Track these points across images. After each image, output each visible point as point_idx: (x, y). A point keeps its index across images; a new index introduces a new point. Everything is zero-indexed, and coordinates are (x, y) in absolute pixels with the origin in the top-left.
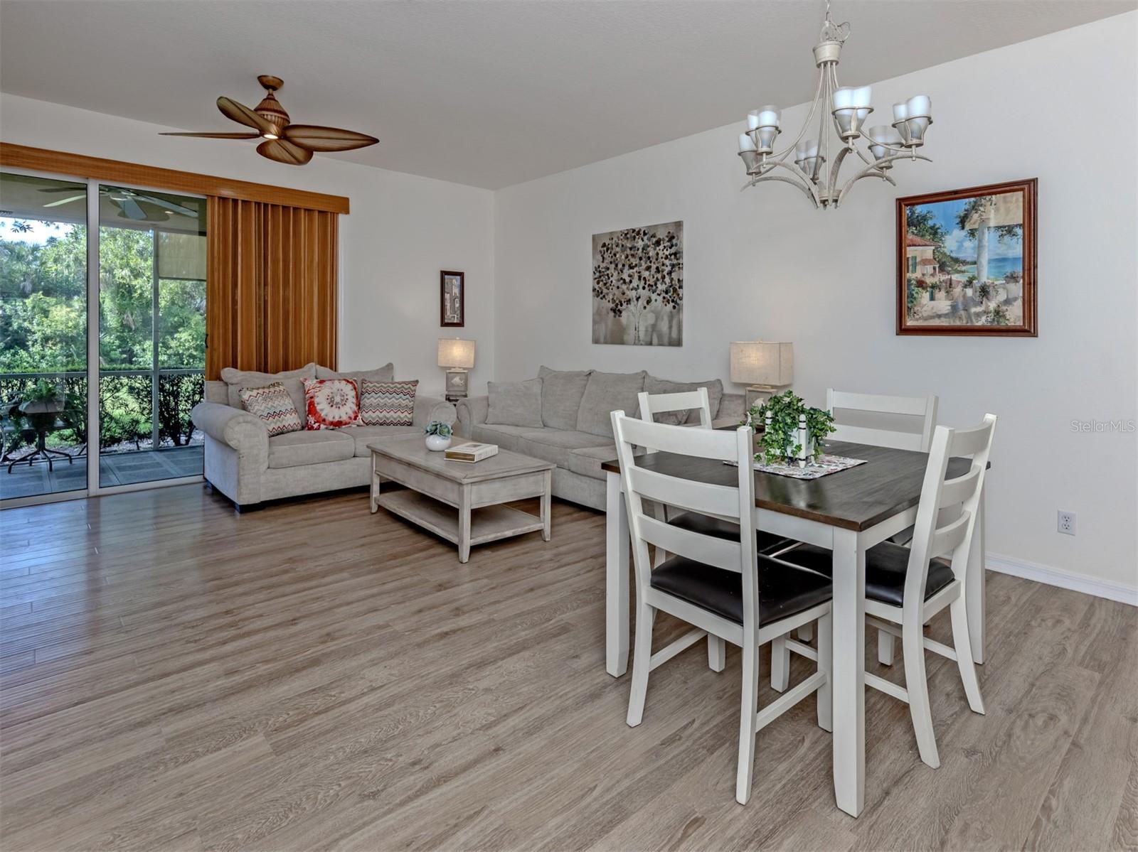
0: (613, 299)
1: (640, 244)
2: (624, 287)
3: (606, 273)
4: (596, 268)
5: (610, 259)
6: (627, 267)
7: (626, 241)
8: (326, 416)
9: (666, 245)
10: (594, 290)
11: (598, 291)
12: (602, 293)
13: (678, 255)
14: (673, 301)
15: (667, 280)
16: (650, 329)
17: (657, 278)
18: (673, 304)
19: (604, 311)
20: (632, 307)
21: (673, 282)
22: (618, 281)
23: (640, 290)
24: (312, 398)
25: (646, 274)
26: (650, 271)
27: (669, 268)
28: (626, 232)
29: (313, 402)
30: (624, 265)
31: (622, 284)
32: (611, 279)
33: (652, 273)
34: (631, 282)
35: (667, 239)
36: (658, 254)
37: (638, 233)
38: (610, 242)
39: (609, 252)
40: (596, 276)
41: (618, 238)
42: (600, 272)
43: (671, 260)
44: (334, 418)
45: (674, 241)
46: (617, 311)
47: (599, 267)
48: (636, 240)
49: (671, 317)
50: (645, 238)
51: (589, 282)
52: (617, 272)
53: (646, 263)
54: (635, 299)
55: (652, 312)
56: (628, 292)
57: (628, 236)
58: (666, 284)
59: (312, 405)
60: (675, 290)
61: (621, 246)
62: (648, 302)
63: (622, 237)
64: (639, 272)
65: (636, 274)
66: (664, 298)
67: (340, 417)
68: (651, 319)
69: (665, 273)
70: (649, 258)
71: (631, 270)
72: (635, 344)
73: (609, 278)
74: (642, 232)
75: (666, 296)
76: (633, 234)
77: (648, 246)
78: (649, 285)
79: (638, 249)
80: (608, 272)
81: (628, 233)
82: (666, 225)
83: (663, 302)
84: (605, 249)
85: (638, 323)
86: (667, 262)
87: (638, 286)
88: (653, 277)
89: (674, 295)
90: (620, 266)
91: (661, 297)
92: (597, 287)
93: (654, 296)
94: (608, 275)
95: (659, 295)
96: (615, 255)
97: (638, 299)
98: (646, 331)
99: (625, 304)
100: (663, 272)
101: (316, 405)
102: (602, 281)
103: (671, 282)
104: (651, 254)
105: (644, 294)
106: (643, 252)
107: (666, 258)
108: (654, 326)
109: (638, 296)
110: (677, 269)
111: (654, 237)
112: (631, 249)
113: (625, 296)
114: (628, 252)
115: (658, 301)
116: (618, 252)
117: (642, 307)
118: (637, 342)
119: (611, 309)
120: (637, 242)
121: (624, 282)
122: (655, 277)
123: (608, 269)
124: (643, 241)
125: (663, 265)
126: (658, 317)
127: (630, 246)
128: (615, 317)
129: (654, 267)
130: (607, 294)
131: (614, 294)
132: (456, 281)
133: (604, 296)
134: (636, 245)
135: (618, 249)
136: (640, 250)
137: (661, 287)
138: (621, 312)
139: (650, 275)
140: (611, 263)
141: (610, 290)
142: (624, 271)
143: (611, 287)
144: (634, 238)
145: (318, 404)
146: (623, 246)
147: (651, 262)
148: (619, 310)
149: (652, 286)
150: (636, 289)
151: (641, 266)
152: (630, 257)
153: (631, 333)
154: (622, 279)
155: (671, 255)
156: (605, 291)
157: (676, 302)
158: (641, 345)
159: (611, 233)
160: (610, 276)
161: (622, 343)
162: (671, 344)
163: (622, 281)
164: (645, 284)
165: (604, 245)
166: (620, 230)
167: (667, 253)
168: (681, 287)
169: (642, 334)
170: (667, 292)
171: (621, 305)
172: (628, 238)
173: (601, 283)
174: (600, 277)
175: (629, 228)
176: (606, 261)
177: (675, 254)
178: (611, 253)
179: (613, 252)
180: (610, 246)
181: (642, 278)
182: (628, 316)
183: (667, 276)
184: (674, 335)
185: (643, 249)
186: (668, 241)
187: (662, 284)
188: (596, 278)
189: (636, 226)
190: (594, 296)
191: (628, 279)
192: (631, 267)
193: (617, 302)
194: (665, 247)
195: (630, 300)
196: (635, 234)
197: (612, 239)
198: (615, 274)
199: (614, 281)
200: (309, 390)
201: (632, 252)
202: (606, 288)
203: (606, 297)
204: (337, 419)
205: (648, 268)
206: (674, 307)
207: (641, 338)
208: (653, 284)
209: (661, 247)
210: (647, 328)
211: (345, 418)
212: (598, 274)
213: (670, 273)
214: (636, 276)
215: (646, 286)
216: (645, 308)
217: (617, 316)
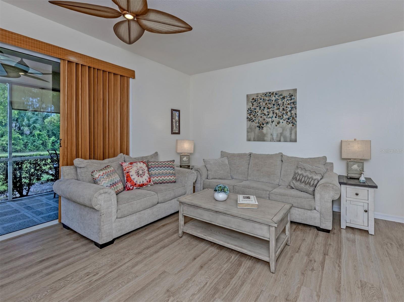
0: (258, 122)
1: (274, 98)
2: (265, 117)
3: (254, 111)
4: (248, 109)
5: (257, 105)
6: (266, 108)
7: (265, 97)
8: (136, 182)
9: (288, 99)
10: (248, 118)
11: (250, 119)
12: (252, 119)
13: (295, 103)
14: (292, 123)
15: (289, 114)
16: (279, 135)
17: (283, 113)
18: (292, 124)
19: (253, 127)
20: (269, 125)
21: (292, 115)
22: (261, 114)
23: (274, 118)
24: (128, 172)
25: (277, 111)
26: (279, 110)
27: (290, 109)
28: (266, 93)
29: (129, 174)
30: (264, 108)
31: (263, 115)
32: (257, 113)
33: (280, 111)
34: (268, 115)
35: (289, 96)
36: (283, 103)
37: (273, 94)
38: (256, 98)
39: (256, 102)
40: (249, 112)
41: (261, 96)
42: (251, 110)
43: (291, 105)
44: (140, 182)
45: (293, 97)
46: (260, 127)
47: (250, 108)
48: (271, 97)
49: (291, 130)
50: (276, 96)
51: (245, 114)
52: (260, 111)
53: (277, 107)
54: (271, 122)
55: (281, 127)
56: (267, 119)
57: (267, 95)
58: (288, 115)
59: (128, 177)
60: (293, 118)
61: (263, 99)
62: (278, 123)
63: (263, 96)
64: (273, 111)
65: (271, 111)
66: (287, 121)
67: (143, 182)
68: (280, 130)
69: (288, 111)
70: (278, 104)
71: (269, 110)
72: (271, 141)
73: (256, 113)
74: (274, 94)
75: (288, 121)
76: (270, 94)
77: (278, 100)
78: (279, 116)
79: (272, 101)
80: (255, 110)
81: (267, 94)
82: (288, 90)
83: (287, 123)
84: (254, 100)
85: (273, 132)
86: (289, 106)
87: (272, 116)
88: (281, 113)
89: (292, 121)
90: (262, 108)
91: (286, 121)
92: (249, 117)
93: (281, 121)
94: (255, 112)
95: (285, 120)
96: (259, 103)
97: (272, 122)
98: (277, 136)
99: (265, 125)
100: (286, 110)
101: (131, 176)
102: (252, 114)
103: (291, 115)
104: (279, 103)
105: (277, 119)
106: (275, 102)
107: (289, 104)
108: (281, 134)
109: (272, 121)
110: (294, 109)
111: (281, 96)
112: (268, 101)
113: (265, 121)
114: (267, 102)
115: (283, 123)
116: (261, 102)
117: (275, 125)
118: (272, 140)
119: (257, 126)
120: (272, 98)
121: (265, 115)
122: (282, 112)
123: (256, 109)
124: (275, 97)
125: (287, 107)
126: (284, 129)
127: (268, 99)
128: (259, 130)
129: (281, 108)
130: (255, 120)
131: (259, 120)
132: (177, 114)
133: (253, 121)
134: (271, 99)
135: (261, 101)
136: (274, 101)
137: (285, 117)
138: (263, 128)
139: (279, 112)
140: (257, 106)
141: (257, 118)
142: (265, 110)
143: (257, 117)
144: (270, 96)
145: (132, 176)
146: (264, 99)
147: (279, 106)
148: (262, 127)
149: (280, 116)
150: (271, 118)
151: (274, 108)
152: (268, 104)
153: (269, 137)
154: (263, 113)
155: (291, 103)
156: (254, 118)
157: (294, 123)
158: (275, 141)
159: (257, 94)
160: (257, 112)
161: (264, 141)
162: (291, 141)
163: (263, 114)
164: (277, 115)
165: (253, 99)
166: (263, 92)
167: (289, 102)
168: (296, 117)
169: (275, 137)
170: (289, 119)
171: (263, 125)
172: (266, 96)
173: (252, 115)
174: (251, 112)
175: (267, 92)
176: (254, 106)
177: (293, 103)
178: (257, 102)
179: (258, 102)
180: (256, 99)
181: (275, 113)
182: (267, 130)
183: (288, 112)
184: (293, 137)
185: (275, 101)
186: (289, 97)
187: (286, 115)
188: (249, 113)
189: (271, 91)
190: (247, 121)
191: (267, 114)
192: (268, 108)
193: (261, 123)
194: (287, 100)
195: (268, 122)
196: (271, 94)
197: (258, 96)
198: (260, 112)
199: (259, 114)
200: (126, 169)
201: (269, 102)
202: (255, 117)
203: (254, 121)
204: (141, 183)
205: (278, 109)
206: (293, 125)
207: (274, 139)
208: (281, 115)
209: (286, 100)
210: (277, 134)
211: (145, 182)
212: (250, 111)
213: (290, 111)
214: (271, 112)
215: (277, 116)
216: (276, 126)
217: (261, 130)
